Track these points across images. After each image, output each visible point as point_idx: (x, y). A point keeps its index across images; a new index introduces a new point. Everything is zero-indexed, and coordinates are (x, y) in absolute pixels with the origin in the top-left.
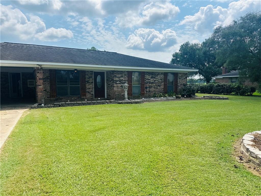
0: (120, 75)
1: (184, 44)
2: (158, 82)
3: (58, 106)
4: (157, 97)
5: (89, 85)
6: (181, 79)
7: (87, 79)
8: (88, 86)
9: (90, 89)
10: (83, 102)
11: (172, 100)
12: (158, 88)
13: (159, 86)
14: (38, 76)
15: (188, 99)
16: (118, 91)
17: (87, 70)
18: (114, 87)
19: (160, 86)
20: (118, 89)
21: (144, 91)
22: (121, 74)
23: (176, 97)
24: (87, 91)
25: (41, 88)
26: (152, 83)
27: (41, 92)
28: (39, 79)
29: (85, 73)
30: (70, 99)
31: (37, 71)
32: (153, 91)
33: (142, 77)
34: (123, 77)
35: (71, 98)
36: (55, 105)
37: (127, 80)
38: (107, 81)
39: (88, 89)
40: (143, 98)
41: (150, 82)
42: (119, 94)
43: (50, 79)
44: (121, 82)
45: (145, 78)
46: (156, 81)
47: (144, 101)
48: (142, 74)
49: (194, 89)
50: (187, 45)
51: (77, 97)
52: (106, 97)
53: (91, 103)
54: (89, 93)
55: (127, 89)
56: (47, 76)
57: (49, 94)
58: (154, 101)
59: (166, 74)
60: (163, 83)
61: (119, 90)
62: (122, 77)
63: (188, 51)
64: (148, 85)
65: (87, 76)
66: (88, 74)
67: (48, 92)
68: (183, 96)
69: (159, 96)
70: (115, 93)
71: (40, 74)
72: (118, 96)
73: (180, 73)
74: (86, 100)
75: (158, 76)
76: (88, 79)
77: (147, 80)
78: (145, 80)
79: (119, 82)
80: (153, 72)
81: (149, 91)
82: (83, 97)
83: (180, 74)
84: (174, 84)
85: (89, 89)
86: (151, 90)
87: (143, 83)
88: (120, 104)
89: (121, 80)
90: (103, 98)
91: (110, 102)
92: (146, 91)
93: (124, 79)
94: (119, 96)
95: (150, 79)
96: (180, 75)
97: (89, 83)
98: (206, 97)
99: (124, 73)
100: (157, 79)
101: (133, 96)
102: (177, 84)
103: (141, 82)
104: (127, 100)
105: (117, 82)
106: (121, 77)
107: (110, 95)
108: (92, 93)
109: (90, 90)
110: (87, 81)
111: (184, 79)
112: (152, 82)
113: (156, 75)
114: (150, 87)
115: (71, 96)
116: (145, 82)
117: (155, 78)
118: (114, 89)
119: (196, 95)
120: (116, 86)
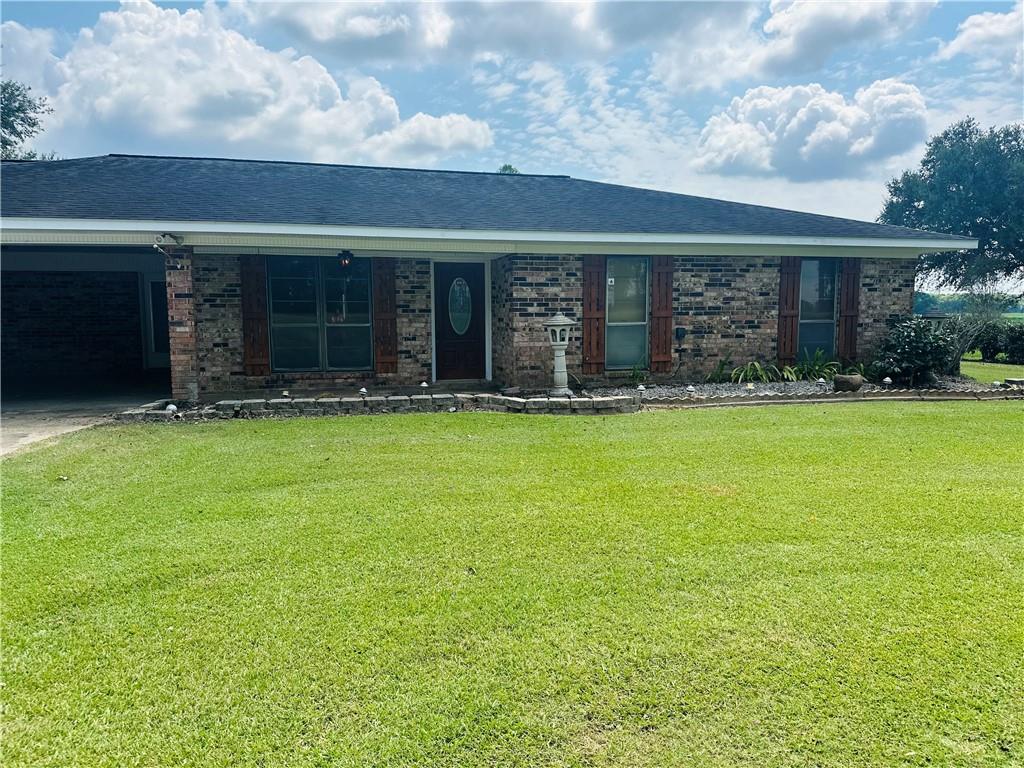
0: (543, 273)
1: (946, 134)
2: (747, 304)
3: (231, 413)
4: (736, 381)
5: (410, 321)
6: (875, 290)
7: (401, 298)
8: (405, 327)
9: (414, 339)
10: (345, 399)
11: (808, 397)
12: (743, 336)
13: (751, 325)
14: (170, 285)
15: (900, 394)
16: (531, 348)
17: (400, 256)
18: (514, 330)
19: (758, 327)
20: (531, 340)
21: (667, 353)
22: (547, 269)
23: (836, 382)
24: (399, 349)
25: (186, 332)
26: (714, 311)
27: (184, 352)
28: (176, 296)
29: (394, 268)
30: (326, 381)
31: (169, 262)
32: (716, 351)
33: (656, 283)
34: (560, 285)
35: (334, 378)
36: (217, 408)
37: (578, 300)
38: (493, 302)
39: (407, 339)
40: (641, 387)
41: (703, 308)
42: (539, 364)
43: (242, 296)
44: (548, 307)
45: (675, 285)
46: (733, 303)
47: (645, 401)
48: (661, 267)
49: (941, 343)
50: (964, 137)
51: (357, 374)
52: (489, 377)
53: (379, 403)
54: (410, 357)
55: (563, 339)
56: (231, 285)
57: (238, 360)
58: (699, 401)
59: (789, 266)
60: (774, 312)
61: (541, 344)
62: (554, 282)
63: (966, 164)
64: (692, 323)
65: (404, 284)
66: (408, 274)
67: (235, 349)
68: (876, 378)
69: (746, 375)
70: (517, 359)
71: (180, 274)
72: (531, 372)
73: (873, 261)
74: (364, 390)
75: (747, 275)
76: (409, 297)
77: (684, 299)
78: (675, 295)
79: (539, 305)
80: (718, 257)
81: (697, 352)
82: (384, 375)
83: (874, 263)
84: (836, 316)
85: (409, 339)
86: (704, 343)
87: (663, 314)
88: (519, 411)
89: (547, 300)
90: (476, 381)
91: (476, 400)
92: (677, 351)
93: (563, 295)
94: (537, 372)
95: (699, 290)
96: (872, 272)
97: (411, 315)
98: (1015, 387)
99: (562, 264)
100: (739, 290)
101: (607, 373)
102: (857, 316)
103: (652, 304)
104: (563, 395)
105: (530, 310)
106: (547, 285)
107: (504, 366)
108: (424, 356)
109: (418, 343)
110: (402, 303)
111: (895, 290)
112: (710, 304)
113: (738, 272)
114: (699, 332)
115: (331, 369)
116: (675, 304)
117: (728, 285)
118: (516, 340)
119: (963, 371)
120: (521, 324)
